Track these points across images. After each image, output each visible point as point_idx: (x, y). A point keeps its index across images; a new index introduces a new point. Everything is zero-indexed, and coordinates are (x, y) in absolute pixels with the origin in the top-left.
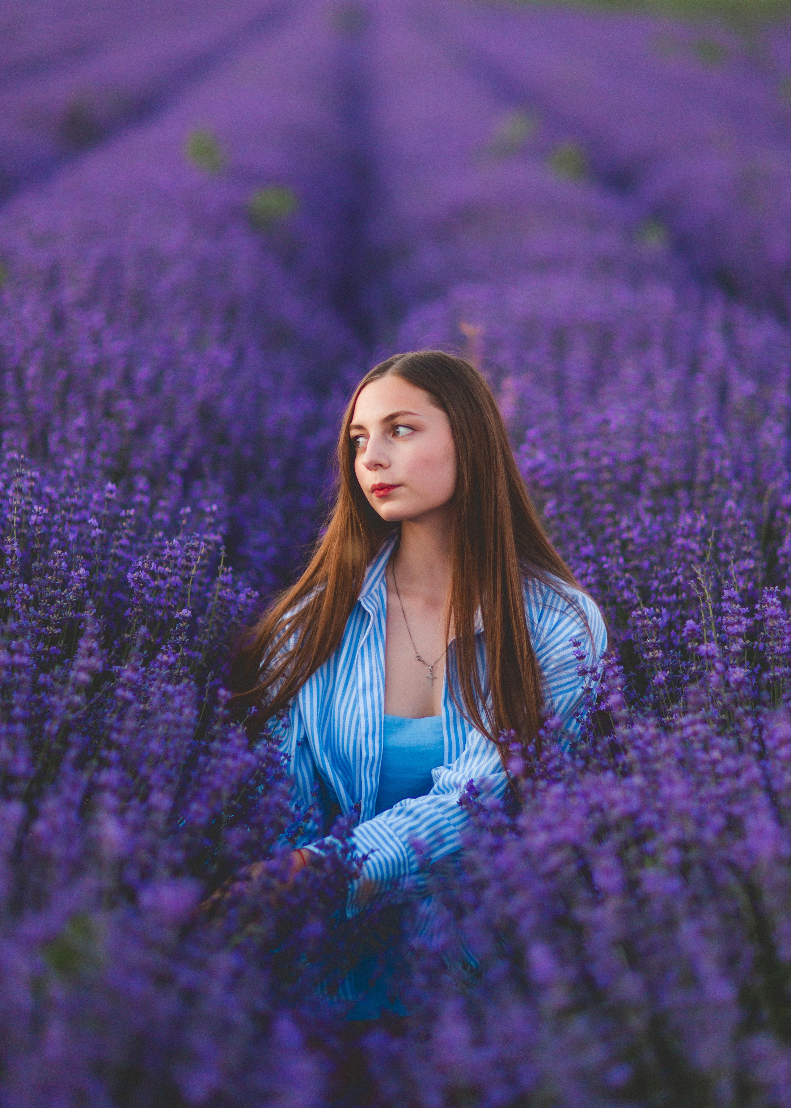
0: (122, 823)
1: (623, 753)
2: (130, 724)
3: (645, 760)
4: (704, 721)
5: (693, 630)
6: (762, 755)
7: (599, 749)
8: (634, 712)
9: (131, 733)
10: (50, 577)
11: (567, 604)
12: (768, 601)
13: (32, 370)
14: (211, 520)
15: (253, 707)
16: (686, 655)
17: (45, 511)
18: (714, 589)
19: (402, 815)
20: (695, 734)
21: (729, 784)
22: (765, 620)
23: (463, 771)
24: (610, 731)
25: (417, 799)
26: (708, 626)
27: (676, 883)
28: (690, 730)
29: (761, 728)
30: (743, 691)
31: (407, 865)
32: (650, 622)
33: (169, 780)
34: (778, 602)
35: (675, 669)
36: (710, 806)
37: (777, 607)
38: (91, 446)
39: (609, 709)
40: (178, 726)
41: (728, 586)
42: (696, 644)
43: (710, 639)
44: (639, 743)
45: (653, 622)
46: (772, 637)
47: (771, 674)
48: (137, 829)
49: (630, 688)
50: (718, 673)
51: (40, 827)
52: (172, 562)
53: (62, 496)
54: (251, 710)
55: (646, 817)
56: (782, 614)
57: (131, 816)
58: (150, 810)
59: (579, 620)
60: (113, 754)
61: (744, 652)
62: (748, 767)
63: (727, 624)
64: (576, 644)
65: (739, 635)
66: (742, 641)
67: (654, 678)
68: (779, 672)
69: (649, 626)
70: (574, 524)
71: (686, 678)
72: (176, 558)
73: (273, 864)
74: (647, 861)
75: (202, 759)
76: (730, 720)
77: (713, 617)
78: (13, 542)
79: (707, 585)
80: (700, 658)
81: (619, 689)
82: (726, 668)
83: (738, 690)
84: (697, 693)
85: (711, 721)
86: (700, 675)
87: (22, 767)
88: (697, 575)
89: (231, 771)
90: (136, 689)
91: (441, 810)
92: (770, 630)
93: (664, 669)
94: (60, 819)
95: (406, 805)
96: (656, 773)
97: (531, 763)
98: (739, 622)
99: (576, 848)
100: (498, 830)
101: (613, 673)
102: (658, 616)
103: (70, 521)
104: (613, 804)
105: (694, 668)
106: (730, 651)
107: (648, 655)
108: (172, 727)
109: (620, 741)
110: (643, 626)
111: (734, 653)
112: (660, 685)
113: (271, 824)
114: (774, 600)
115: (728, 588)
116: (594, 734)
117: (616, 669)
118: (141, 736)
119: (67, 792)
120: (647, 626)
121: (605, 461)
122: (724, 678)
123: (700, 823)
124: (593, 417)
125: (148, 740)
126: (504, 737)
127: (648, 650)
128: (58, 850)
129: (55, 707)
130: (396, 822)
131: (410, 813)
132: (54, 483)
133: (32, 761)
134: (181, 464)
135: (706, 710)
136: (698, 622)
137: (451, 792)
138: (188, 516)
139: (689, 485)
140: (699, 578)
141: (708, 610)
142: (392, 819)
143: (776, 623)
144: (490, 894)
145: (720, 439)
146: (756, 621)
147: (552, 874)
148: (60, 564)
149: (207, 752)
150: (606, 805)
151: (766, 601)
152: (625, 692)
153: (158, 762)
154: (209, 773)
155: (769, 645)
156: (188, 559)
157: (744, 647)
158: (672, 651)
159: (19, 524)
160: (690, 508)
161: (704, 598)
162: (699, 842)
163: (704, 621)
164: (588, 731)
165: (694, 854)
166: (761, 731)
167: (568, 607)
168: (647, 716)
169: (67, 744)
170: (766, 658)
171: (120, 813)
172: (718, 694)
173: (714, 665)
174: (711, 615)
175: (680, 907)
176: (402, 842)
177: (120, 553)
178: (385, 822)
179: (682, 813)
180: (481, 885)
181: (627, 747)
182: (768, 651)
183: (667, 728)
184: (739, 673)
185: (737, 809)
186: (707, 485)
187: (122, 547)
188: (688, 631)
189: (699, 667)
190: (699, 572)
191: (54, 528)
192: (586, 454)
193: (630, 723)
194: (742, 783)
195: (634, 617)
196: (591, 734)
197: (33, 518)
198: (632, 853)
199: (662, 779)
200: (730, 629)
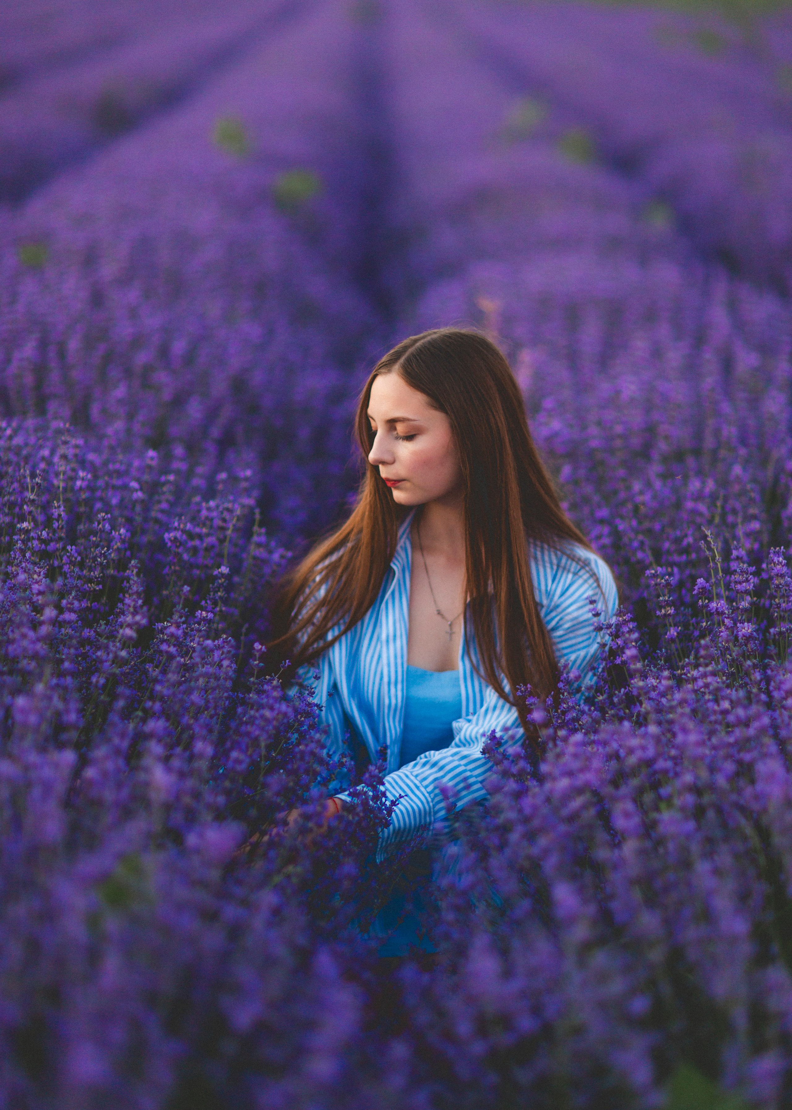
0: (168, 769)
1: (638, 704)
2: (172, 677)
3: (659, 710)
4: (714, 674)
5: (703, 588)
6: (770, 705)
7: (616, 700)
8: (648, 665)
9: (173, 685)
10: (94, 539)
11: (579, 567)
12: (774, 561)
13: (74, 344)
14: (245, 484)
15: (287, 661)
16: (697, 612)
17: (89, 476)
18: (723, 549)
19: (428, 767)
20: (707, 686)
21: (739, 732)
22: (771, 578)
23: (483, 725)
24: (625, 684)
25: (441, 751)
26: (717, 584)
27: (691, 825)
28: (700, 683)
29: (768, 680)
30: (751, 646)
31: (432, 814)
32: (663, 581)
33: (210, 731)
34: (784, 562)
35: (686, 626)
36: (722, 753)
37: (783, 566)
38: (130, 417)
39: (624, 663)
40: (217, 679)
41: (736, 547)
42: (707, 601)
43: (719, 596)
44: (653, 694)
45: (665, 581)
46: (779, 594)
47: (777, 629)
48: (182, 775)
49: (643, 644)
50: (727, 628)
51: (90, 773)
52: (208, 523)
53: (105, 464)
54: (285, 663)
55: (661, 764)
56: (788, 573)
57: (176, 763)
58: (192, 757)
59: (591, 581)
60: (157, 706)
61: (751, 608)
62: (758, 717)
63: (736, 583)
64: (592, 602)
65: (747, 592)
66: (750, 599)
67: (666, 634)
68: (785, 627)
69: (662, 585)
70: (588, 489)
71: (697, 633)
72: (212, 520)
73: (310, 809)
74: (663, 806)
75: (240, 710)
76: (739, 672)
77: (722, 576)
78: (59, 507)
79: (717, 546)
80: (710, 615)
81: (634, 644)
82: (735, 623)
83: (746, 645)
84: (706, 647)
85: (721, 673)
86: (709, 630)
87: (73, 717)
88: (707, 536)
89: (268, 721)
90: (178, 644)
91: (463, 762)
92: (776, 588)
93: (676, 625)
94: (110, 765)
95: (430, 757)
96: (671, 722)
97: (550, 714)
98: (747, 581)
99: (595, 793)
100: (519, 777)
101: (627, 629)
102: (671, 574)
103: (114, 487)
104: (631, 751)
105: (705, 624)
106: (738, 608)
107: (661, 611)
108: (212, 680)
109: (635, 692)
110: (656, 584)
111: (742, 609)
112: (672, 640)
113: (307, 771)
114: (781, 559)
115: (737, 548)
116: (609, 686)
117: (631, 625)
118: (182, 688)
119: (116, 741)
120: (660, 584)
121: (619, 429)
122: (733, 633)
123: (712, 769)
124: (605, 387)
125: (190, 691)
126: (521, 692)
127: (661, 608)
128: (109, 795)
129: (102, 662)
130: (422, 773)
131: (435, 764)
132: (97, 450)
133: (81, 712)
134: (215, 432)
135: (716, 663)
136: (707, 580)
137: (472, 745)
138: (224, 482)
139: (697, 452)
140: (709, 539)
141: (717, 568)
142: (418, 770)
143: (782, 582)
144: (514, 837)
145: (727, 408)
146: (762, 580)
147: (571, 818)
148: (104, 526)
149: (244, 702)
150: (622, 753)
151: (773, 560)
152: (639, 647)
153: (198, 712)
154: (246, 723)
155: (775, 602)
156: (224, 520)
157: (751, 604)
158: (682, 609)
159: (65, 490)
160: (700, 473)
161: (714, 558)
162: (712, 787)
163: (713, 580)
164: (604, 684)
165: (707, 798)
166: (768, 684)
167: (580, 570)
168: (661, 669)
169: (114, 696)
170: (773, 614)
171: (166, 760)
172: (728, 649)
173: (723, 622)
174: (721, 574)
175: (695, 848)
176: (428, 793)
177: (159, 516)
178: (411, 773)
179: (696, 759)
180: (505, 829)
181: (642, 698)
182: (774, 608)
183: (680, 682)
184: (747, 629)
185: (747, 757)
186: (715, 452)
187: (162, 511)
188: (699, 589)
189: (709, 623)
190: (708, 533)
191: (98, 494)
192: (599, 423)
193: (644, 676)
194: (751, 731)
195: (648, 576)
196: (607, 687)
197: (79, 483)
198: (648, 798)
199: (676, 728)
200: (738, 587)
